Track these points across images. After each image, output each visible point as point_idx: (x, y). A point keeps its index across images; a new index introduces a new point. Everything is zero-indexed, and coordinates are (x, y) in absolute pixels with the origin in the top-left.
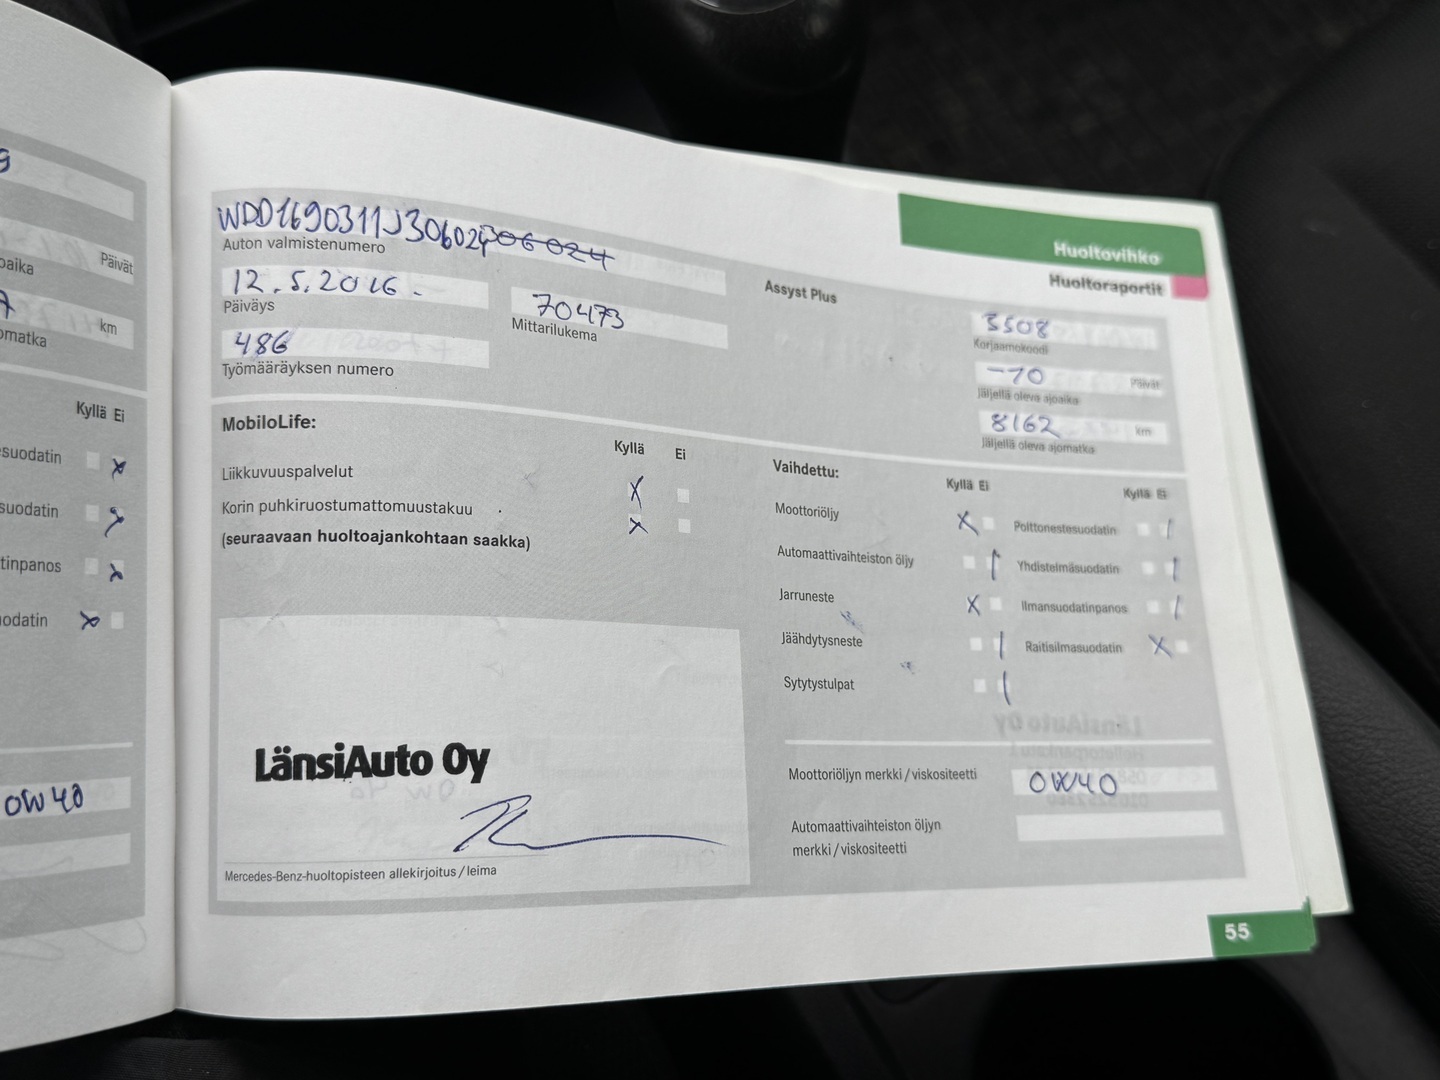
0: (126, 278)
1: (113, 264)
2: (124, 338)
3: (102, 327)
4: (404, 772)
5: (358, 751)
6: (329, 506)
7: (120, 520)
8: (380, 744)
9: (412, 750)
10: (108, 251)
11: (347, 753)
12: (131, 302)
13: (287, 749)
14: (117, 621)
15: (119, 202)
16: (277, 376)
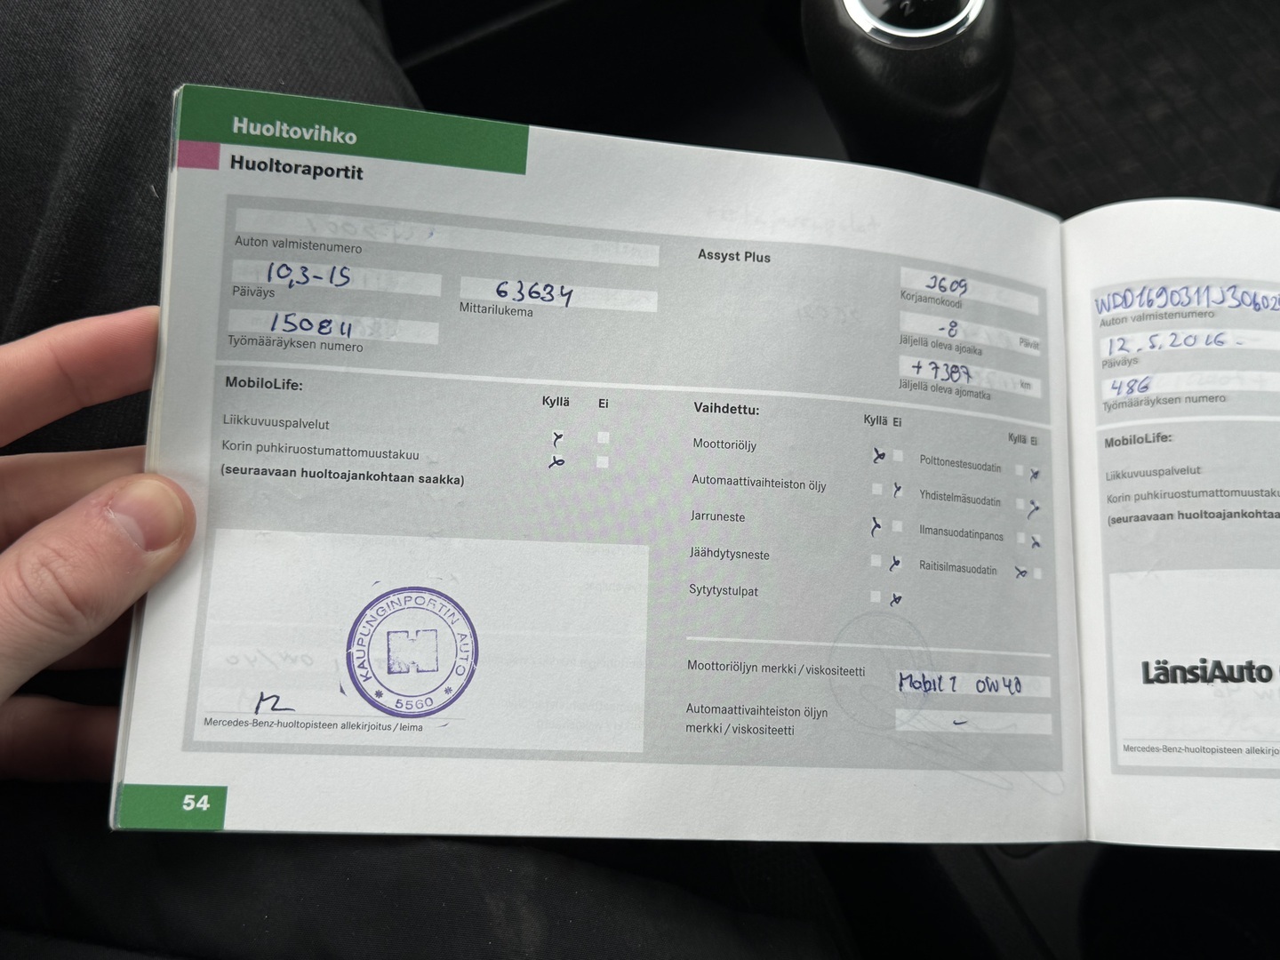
0: (1036, 353)
1: (1027, 344)
2: (1036, 391)
3: (1022, 385)
4: (1253, 680)
5: (1218, 665)
6: (1186, 494)
7: (1037, 508)
8: (1234, 659)
9: (1257, 664)
10: (1025, 336)
11: (1209, 666)
12: (1039, 368)
13: (1166, 662)
14: (1038, 574)
15: (1030, 304)
16: (1143, 407)
